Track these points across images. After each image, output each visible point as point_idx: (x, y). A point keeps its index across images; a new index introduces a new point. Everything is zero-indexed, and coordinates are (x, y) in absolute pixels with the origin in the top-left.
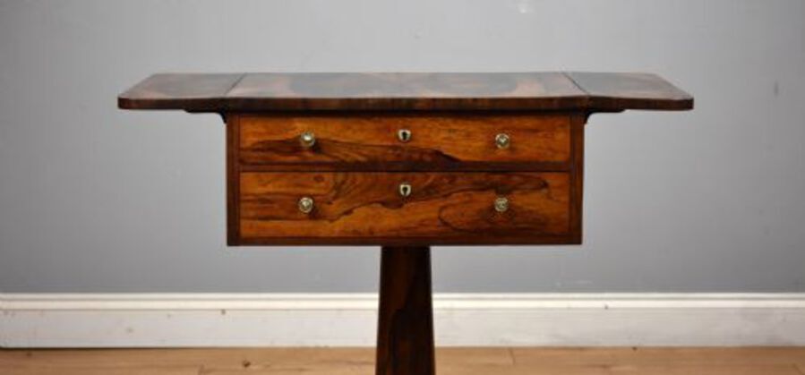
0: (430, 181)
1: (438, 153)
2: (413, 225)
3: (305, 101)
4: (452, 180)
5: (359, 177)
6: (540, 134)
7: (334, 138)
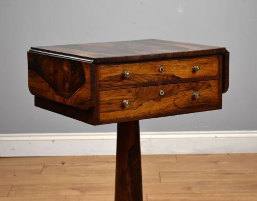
0: (171, 88)
1: (174, 76)
5: (145, 89)
7: (135, 73)
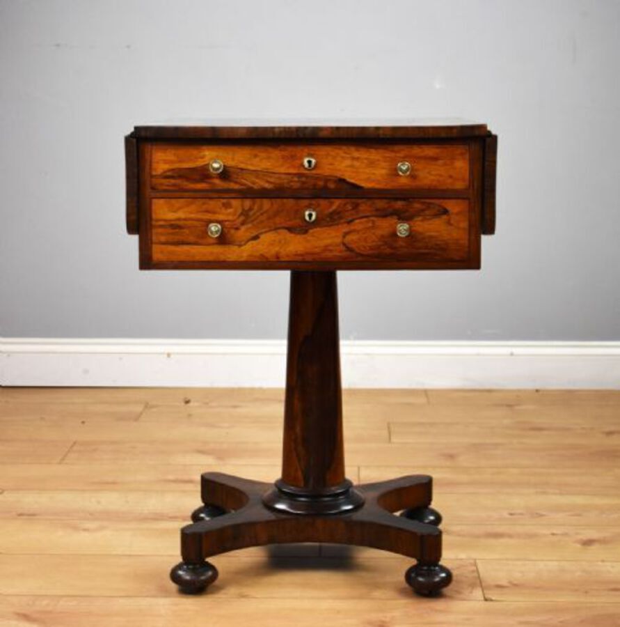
0: (334, 207)
1: (342, 181)
2: (317, 250)
3: (214, 130)
4: (356, 206)
5: (266, 204)
6: (440, 162)
7: (242, 166)
